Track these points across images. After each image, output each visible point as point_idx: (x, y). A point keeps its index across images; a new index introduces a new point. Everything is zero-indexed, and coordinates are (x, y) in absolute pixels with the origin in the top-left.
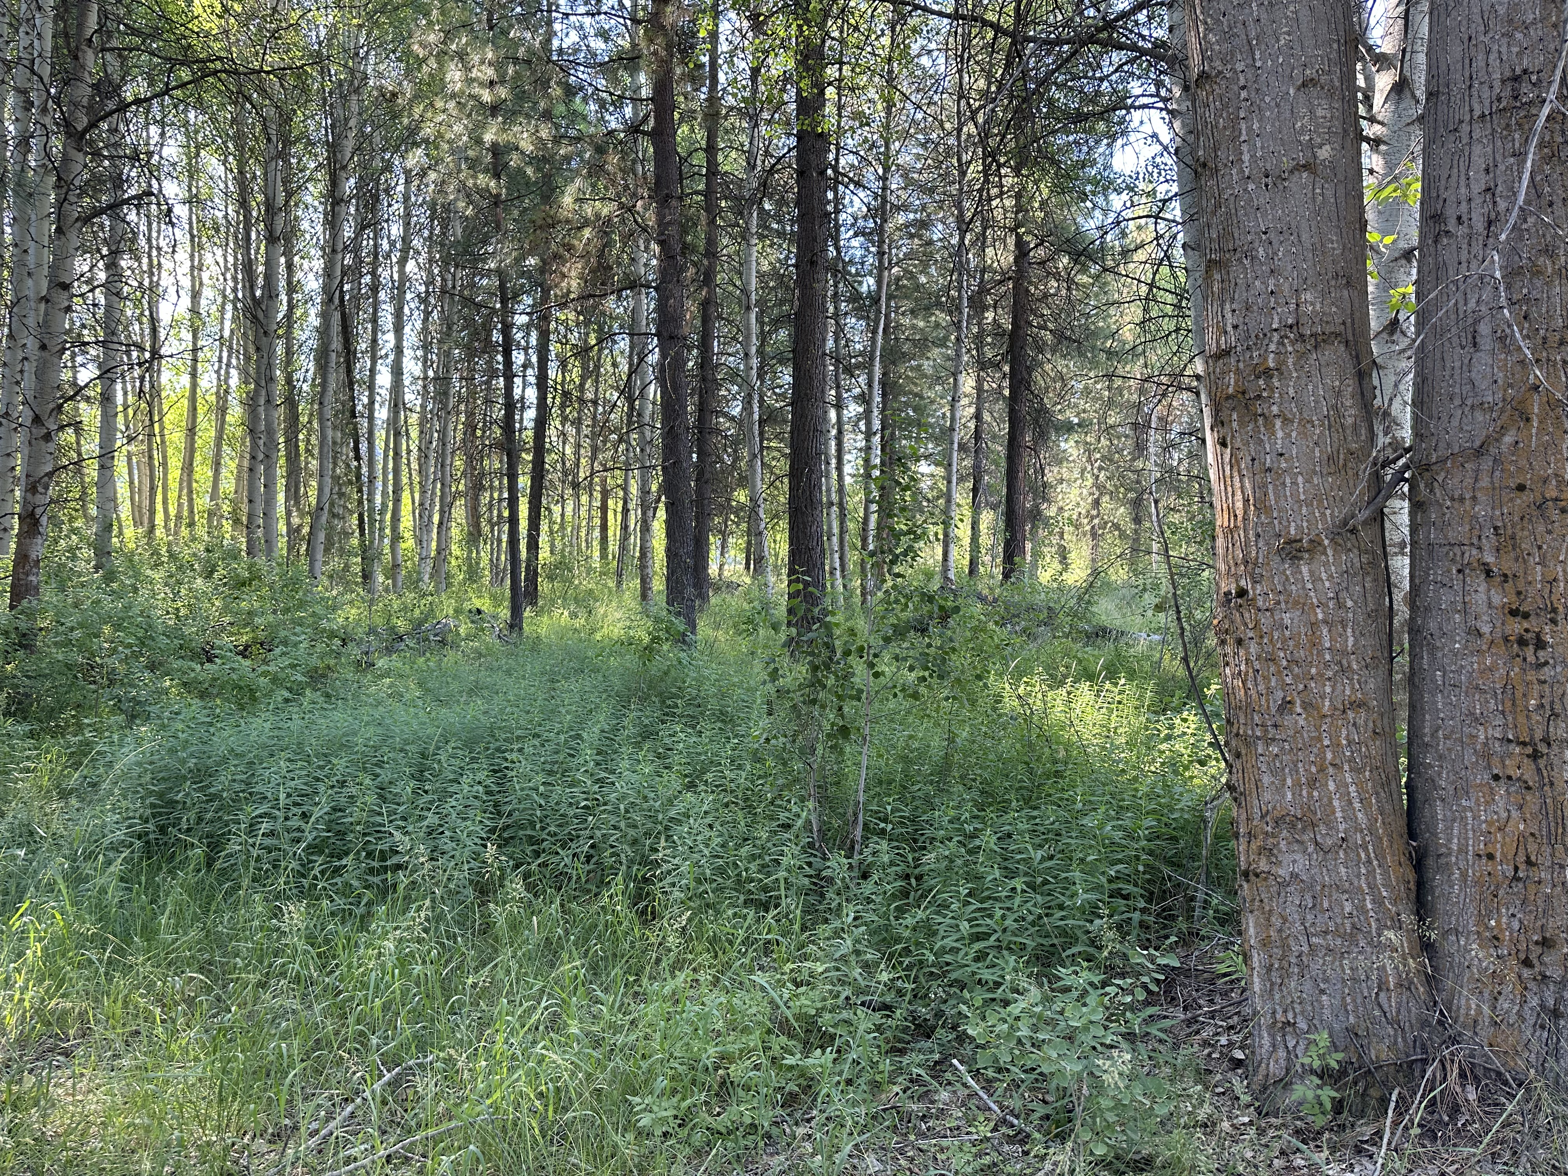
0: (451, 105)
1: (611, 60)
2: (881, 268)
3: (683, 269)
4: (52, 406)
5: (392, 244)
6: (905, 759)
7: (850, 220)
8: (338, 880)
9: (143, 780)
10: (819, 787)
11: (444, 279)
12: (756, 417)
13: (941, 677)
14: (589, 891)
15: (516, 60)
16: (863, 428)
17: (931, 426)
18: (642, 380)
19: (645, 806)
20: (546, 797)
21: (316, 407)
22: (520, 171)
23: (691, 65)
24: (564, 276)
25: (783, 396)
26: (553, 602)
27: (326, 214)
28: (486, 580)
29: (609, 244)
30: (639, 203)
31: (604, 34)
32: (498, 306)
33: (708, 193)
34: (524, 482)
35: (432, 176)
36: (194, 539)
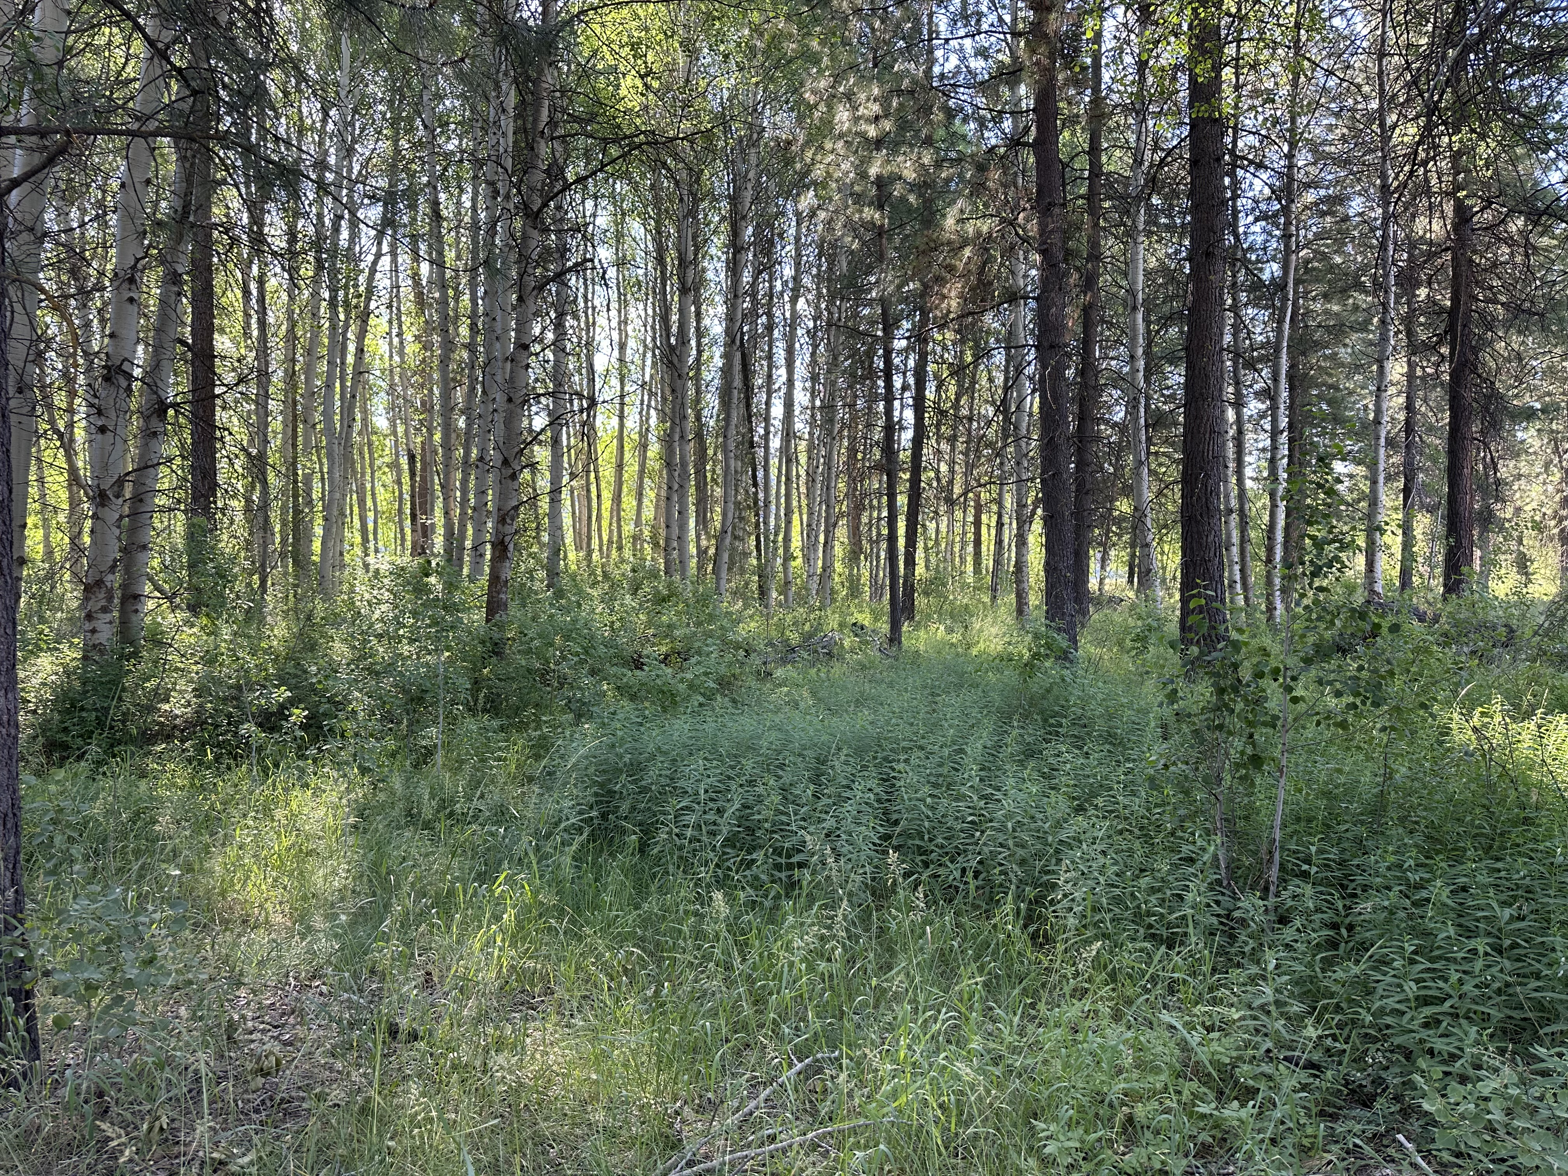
0: (840, 144)
1: (992, 78)
2: (1288, 251)
3: (1066, 274)
4: (517, 449)
5: (785, 283)
6: (1327, 794)
7: (1250, 204)
8: (747, 873)
9: (589, 772)
10: (1226, 820)
11: (830, 313)
12: (1142, 421)
13: (1376, 704)
14: (979, 907)
15: (899, 92)
16: (1268, 427)
17: (1350, 420)
18: (1019, 392)
19: (1033, 826)
20: (932, 808)
21: (720, 440)
22: (903, 199)
23: (1077, 69)
24: (944, 297)
25: (1172, 398)
26: (929, 617)
27: (728, 262)
28: (867, 596)
29: (990, 260)
30: (1021, 215)
31: (982, 53)
32: (880, 333)
33: (1091, 197)
34: (902, 500)
35: (822, 215)
36: (623, 561)
